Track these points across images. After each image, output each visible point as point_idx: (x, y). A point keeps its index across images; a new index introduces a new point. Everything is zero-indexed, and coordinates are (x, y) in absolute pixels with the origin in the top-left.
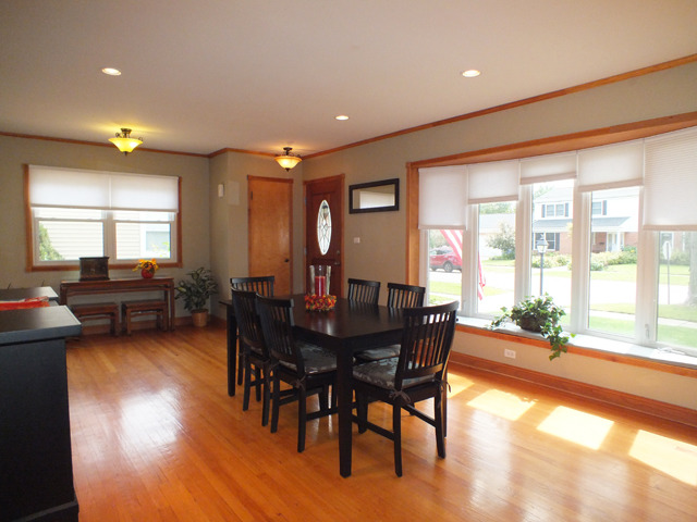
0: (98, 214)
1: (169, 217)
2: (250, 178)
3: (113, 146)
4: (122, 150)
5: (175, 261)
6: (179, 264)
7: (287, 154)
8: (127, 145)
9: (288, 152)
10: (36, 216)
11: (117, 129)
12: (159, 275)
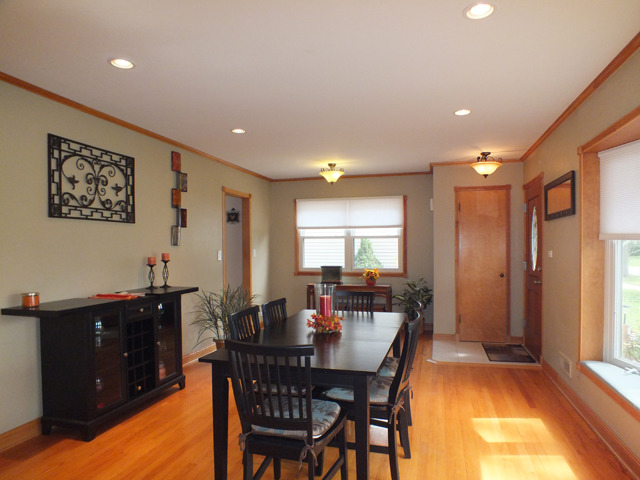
0: (342, 232)
1: (397, 231)
2: (457, 190)
3: (323, 178)
4: (329, 181)
5: (401, 271)
6: (404, 273)
7: (486, 160)
8: (332, 177)
9: (485, 157)
10: (301, 235)
11: (324, 164)
12: (380, 283)
